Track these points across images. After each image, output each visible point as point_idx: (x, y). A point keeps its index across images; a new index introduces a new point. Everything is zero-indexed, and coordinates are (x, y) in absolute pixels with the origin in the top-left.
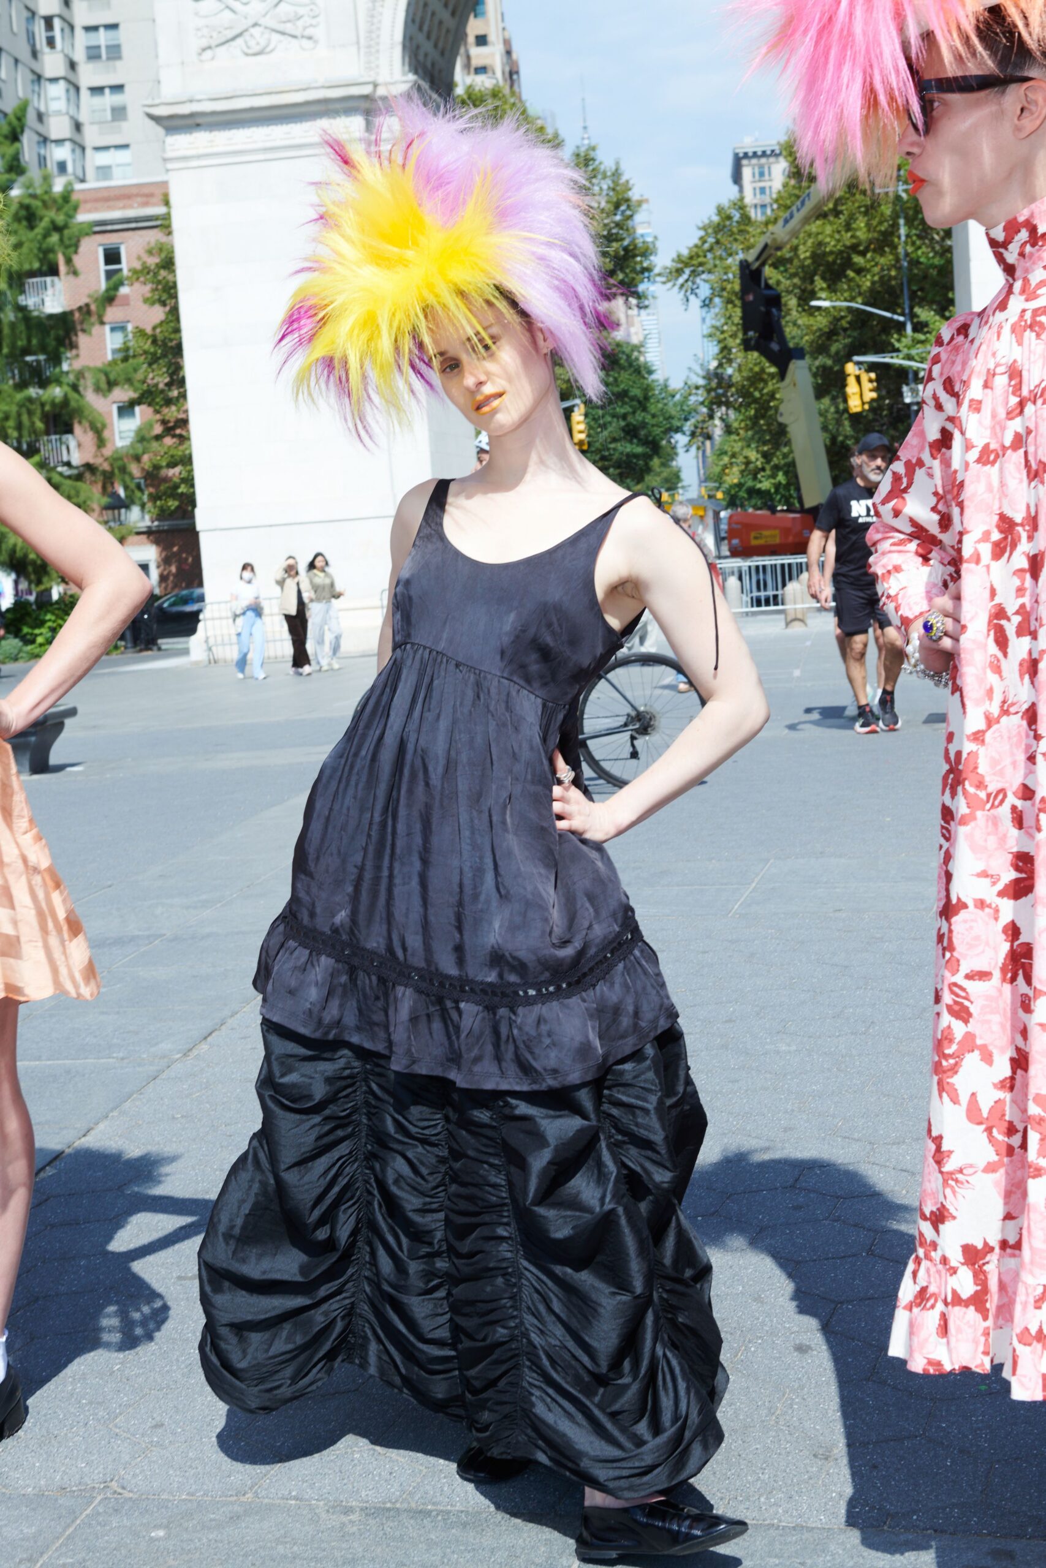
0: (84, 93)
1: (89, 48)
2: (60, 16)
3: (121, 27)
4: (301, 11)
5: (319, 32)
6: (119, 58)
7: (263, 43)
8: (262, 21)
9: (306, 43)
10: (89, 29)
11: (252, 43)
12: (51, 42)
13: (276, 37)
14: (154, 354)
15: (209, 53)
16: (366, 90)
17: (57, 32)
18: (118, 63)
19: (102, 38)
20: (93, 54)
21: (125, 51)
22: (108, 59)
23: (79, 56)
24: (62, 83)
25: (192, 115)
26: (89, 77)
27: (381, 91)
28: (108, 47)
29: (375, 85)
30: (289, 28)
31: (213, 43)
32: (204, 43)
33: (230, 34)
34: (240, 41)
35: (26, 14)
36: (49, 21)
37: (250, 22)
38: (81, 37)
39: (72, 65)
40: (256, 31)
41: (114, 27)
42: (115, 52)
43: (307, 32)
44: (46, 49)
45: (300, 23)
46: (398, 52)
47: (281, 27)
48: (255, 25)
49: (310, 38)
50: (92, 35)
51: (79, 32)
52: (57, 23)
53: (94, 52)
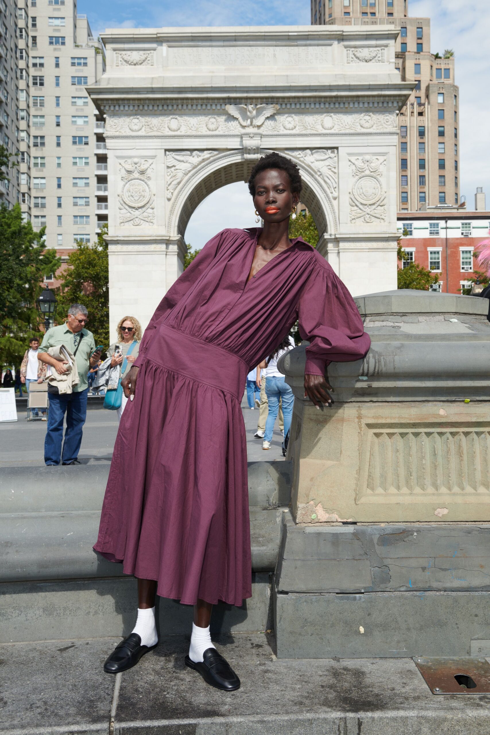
0: (33, 217)
1: (35, 203)
2: (27, 193)
3: (46, 198)
4: (150, 215)
5: (154, 221)
6: (45, 207)
7: (138, 223)
8: (139, 217)
9: (151, 224)
10: (35, 198)
11: (135, 222)
12: (24, 201)
13: (142, 221)
14: (64, 302)
15: (123, 224)
16: (168, 238)
17: (26, 198)
18: (44, 209)
19: (40, 201)
20: (36, 205)
21: (47, 206)
22: (41, 207)
23: (32, 205)
24: (26, 214)
25: (117, 240)
26: (35, 212)
27: (171, 239)
28: (41, 204)
29: (170, 237)
30: (146, 219)
31: (124, 221)
32: (122, 221)
33: (129, 219)
34: (132, 221)
35: (17, 192)
36: (23, 195)
37: (135, 217)
38: (33, 201)
39: (30, 208)
40: (137, 219)
41: (44, 198)
42: (43, 206)
43: (151, 221)
44: (22, 203)
45: (149, 218)
46: (176, 229)
47: (144, 219)
48: (137, 217)
49: (152, 222)
50: (37, 199)
51: (32, 198)
52: (26, 195)
53: (37, 205)
